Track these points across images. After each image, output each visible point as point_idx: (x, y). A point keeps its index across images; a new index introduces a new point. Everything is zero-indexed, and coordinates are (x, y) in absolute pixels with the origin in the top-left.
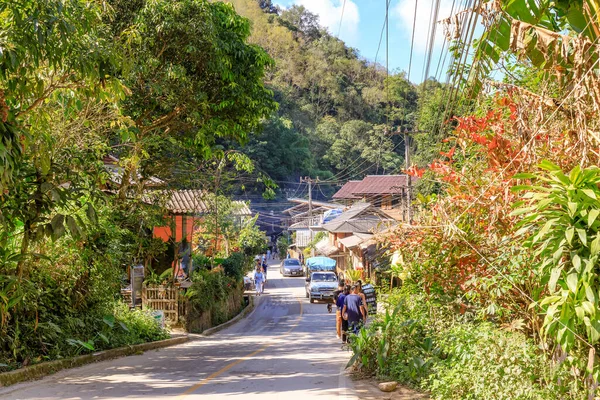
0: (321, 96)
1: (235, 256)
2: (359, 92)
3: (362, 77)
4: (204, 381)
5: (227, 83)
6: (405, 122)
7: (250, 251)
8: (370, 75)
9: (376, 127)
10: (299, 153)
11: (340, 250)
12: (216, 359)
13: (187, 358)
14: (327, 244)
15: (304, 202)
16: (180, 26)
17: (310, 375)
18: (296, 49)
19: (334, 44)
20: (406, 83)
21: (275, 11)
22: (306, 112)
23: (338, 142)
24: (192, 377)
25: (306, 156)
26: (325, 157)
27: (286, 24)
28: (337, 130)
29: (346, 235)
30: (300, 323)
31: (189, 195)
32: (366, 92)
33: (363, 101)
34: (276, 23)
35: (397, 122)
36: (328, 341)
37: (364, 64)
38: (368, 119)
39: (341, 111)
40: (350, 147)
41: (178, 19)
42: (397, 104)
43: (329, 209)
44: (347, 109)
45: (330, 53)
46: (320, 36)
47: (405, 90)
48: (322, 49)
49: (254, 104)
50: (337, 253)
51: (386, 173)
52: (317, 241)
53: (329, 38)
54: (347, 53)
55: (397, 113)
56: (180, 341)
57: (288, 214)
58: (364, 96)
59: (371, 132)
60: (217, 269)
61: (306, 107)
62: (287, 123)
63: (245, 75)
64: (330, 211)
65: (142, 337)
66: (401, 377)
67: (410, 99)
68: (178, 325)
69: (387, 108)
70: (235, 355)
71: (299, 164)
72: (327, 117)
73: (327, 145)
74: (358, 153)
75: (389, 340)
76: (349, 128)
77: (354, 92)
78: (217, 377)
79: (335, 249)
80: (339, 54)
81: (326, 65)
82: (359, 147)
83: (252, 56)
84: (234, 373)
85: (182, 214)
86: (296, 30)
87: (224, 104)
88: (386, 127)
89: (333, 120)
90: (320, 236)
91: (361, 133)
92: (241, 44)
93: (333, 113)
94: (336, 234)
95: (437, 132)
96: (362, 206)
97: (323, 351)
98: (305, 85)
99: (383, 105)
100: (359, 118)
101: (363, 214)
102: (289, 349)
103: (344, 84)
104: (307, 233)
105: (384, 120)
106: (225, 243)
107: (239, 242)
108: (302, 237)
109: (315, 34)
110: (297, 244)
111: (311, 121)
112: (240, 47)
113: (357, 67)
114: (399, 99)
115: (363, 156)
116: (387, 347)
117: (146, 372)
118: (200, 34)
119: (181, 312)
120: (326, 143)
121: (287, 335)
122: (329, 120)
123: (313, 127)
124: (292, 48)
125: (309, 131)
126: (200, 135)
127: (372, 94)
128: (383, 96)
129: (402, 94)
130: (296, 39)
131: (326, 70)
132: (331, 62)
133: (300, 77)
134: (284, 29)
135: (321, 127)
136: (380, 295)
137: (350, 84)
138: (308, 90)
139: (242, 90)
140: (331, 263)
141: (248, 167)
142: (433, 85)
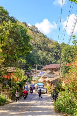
0: (38, 46)
1: (21, 82)
2: (47, 45)
3: (48, 42)
4: (21, 112)
5: (22, 43)
6: (57, 52)
7: (24, 81)
8: (50, 41)
9: (51, 53)
10: (34, 59)
11: (44, 81)
12: (21, 107)
13: (14, 107)
14: (41, 80)
15: (35, 70)
16: (13, 30)
17: (45, 111)
18: (33, 35)
19: (42, 34)
20: (57, 43)
21: (28, 27)
22: (35, 49)
23: (42, 57)
24: (18, 111)
25: (35, 59)
26: (39, 60)
27: (31, 30)
28: (42, 54)
29: (46, 78)
30: (37, 98)
31: (12, 68)
32: (49, 45)
33: (48, 47)
34: (29, 29)
35: (55, 52)
36: (45, 103)
37: (48, 39)
38: (49, 51)
39: (43, 49)
40: (45, 58)
41: (12, 29)
42: (55, 48)
44: (44, 49)
45: (41, 36)
46: (38, 32)
47: (57, 45)
48: (39, 35)
49: (28, 48)
50: (43, 82)
51: (53, 64)
52: (38, 79)
53: (40, 33)
54: (44, 36)
55: (55, 50)
56: (11, 102)
57: (31, 73)
58: (48, 46)
59: (50, 54)
60: (18, 85)
61: (35, 48)
62: (31, 52)
63: (26, 41)
64: (41, 72)
65: (3, 101)
66: (68, 112)
67: (58, 47)
68: (10, 99)
69: (53, 49)
70: (25, 106)
71: (33, 61)
72: (40, 50)
73: (40, 57)
74: (47, 59)
75: (64, 103)
76: (45, 53)
77: (46, 45)
78: (24, 111)
79: (43, 81)
80: (43, 36)
81: (40, 39)
82: (47, 58)
83: (28, 37)
84: (27, 110)
85: (10, 72)
86: (33, 31)
87: (21, 48)
88: (53, 53)
89: (41, 51)
90: (39, 78)
91: (47, 54)
92: (25, 34)
93: (41, 50)
94: (43, 78)
95: (66, 55)
96: (49, 71)
97: (45, 106)
98: (35, 43)
99: (52, 48)
100: (47, 51)
101: (50, 73)
102: (37, 105)
103: (44, 43)
104: (36, 77)
105: (53, 52)
106: (19, 79)
107: (22, 79)
108: (35, 78)
109: (37, 32)
110: (33, 80)
111: (36, 51)
112: (25, 35)
113: (46, 39)
114: (56, 47)
115: (48, 60)
116: (63, 105)
117: (7, 110)
118: (17, 32)
119: (10, 96)
120: (39, 57)
121: (35, 101)
122: (40, 51)
123: (37, 53)
124: (32, 35)
125: (35, 54)
126: (16, 55)
127: (50, 46)
128: (53, 46)
129: (57, 46)
130: (33, 33)
131: (40, 40)
132: (41, 38)
133: (34, 41)
134: (30, 31)
135: (38, 53)
136: (59, 93)
137: (45, 43)
138: (35, 45)
139: (25, 44)
140: (43, 84)
141: (25, 62)
142: (64, 44)
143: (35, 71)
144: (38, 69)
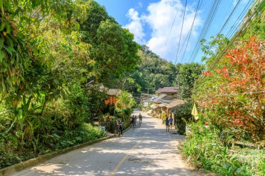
2: (160, 67)
3: (161, 63)
8: (164, 62)
9: (165, 76)
14: (154, 106)
20: (172, 64)
23: (154, 80)
27: (141, 49)
29: (160, 103)
32: (162, 67)
33: (161, 69)
37: (161, 59)
38: (162, 74)
39: (155, 72)
40: (157, 81)
42: (170, 70)
43: (153, 97)
45: (152, 57)
48: (150, 56)
53: (152, 53)
54: (157, 57)
57: (142, 98)
72: (151, 73)
76: (157, 76)
79: (156, 107)
80: (155, 57)
82: (160, 81)
85: (112, 96)
86: (144, 51)
89: (153, 74)
90: (151, 104)
93: (153, 72)
94: (156, 103)
96: (163, 95)
99: (166, 70)
100: (160, 73)
104: (147, 103)
105: (167, 74)
110: (144, 106)
113: (159, 60)
115: (161, 83)
127: (163, 67)
128: (167, 68)
129: (171, 67)
141: (133, 82)
142: (179, 65)
143: (146, 96)
144: (150, 93)
